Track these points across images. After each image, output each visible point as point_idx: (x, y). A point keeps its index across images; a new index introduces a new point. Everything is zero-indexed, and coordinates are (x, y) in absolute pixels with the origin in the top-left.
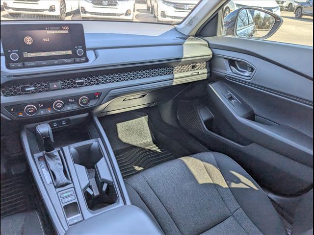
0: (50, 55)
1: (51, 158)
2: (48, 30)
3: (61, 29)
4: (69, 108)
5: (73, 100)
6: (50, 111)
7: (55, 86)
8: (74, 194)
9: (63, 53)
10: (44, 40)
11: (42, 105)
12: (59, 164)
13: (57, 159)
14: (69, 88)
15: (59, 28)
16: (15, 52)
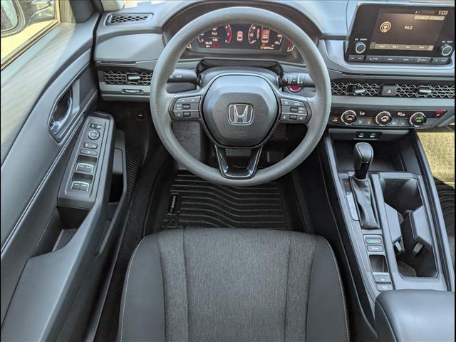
0: (403, 49)
1: (359, 186)
2: (417, 14)
3: (437, 14)
4: (394, 123)
5: (404, 115)
6: (369, 123)
7: (389, 92)
8: (382, 244)
9: (422, 48)
10: (406, 28)
11: (363, 114)
12: (367, 197)
13: (367, 191)
14: (405, 96)
15: (433, 12)
16: (363, 41)
